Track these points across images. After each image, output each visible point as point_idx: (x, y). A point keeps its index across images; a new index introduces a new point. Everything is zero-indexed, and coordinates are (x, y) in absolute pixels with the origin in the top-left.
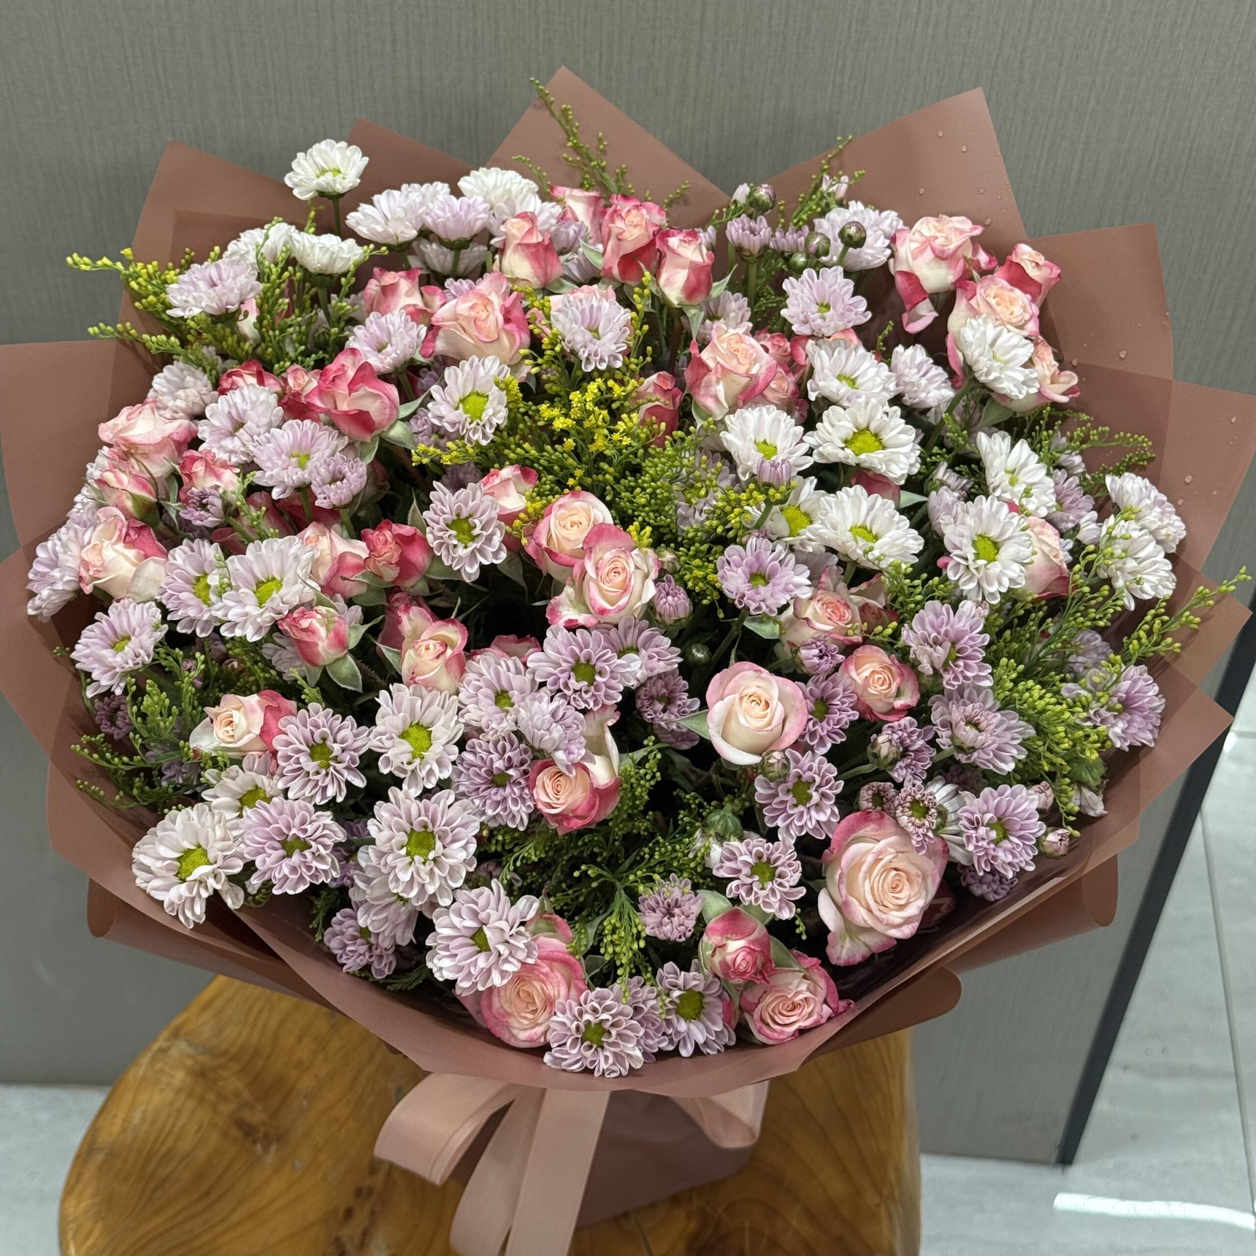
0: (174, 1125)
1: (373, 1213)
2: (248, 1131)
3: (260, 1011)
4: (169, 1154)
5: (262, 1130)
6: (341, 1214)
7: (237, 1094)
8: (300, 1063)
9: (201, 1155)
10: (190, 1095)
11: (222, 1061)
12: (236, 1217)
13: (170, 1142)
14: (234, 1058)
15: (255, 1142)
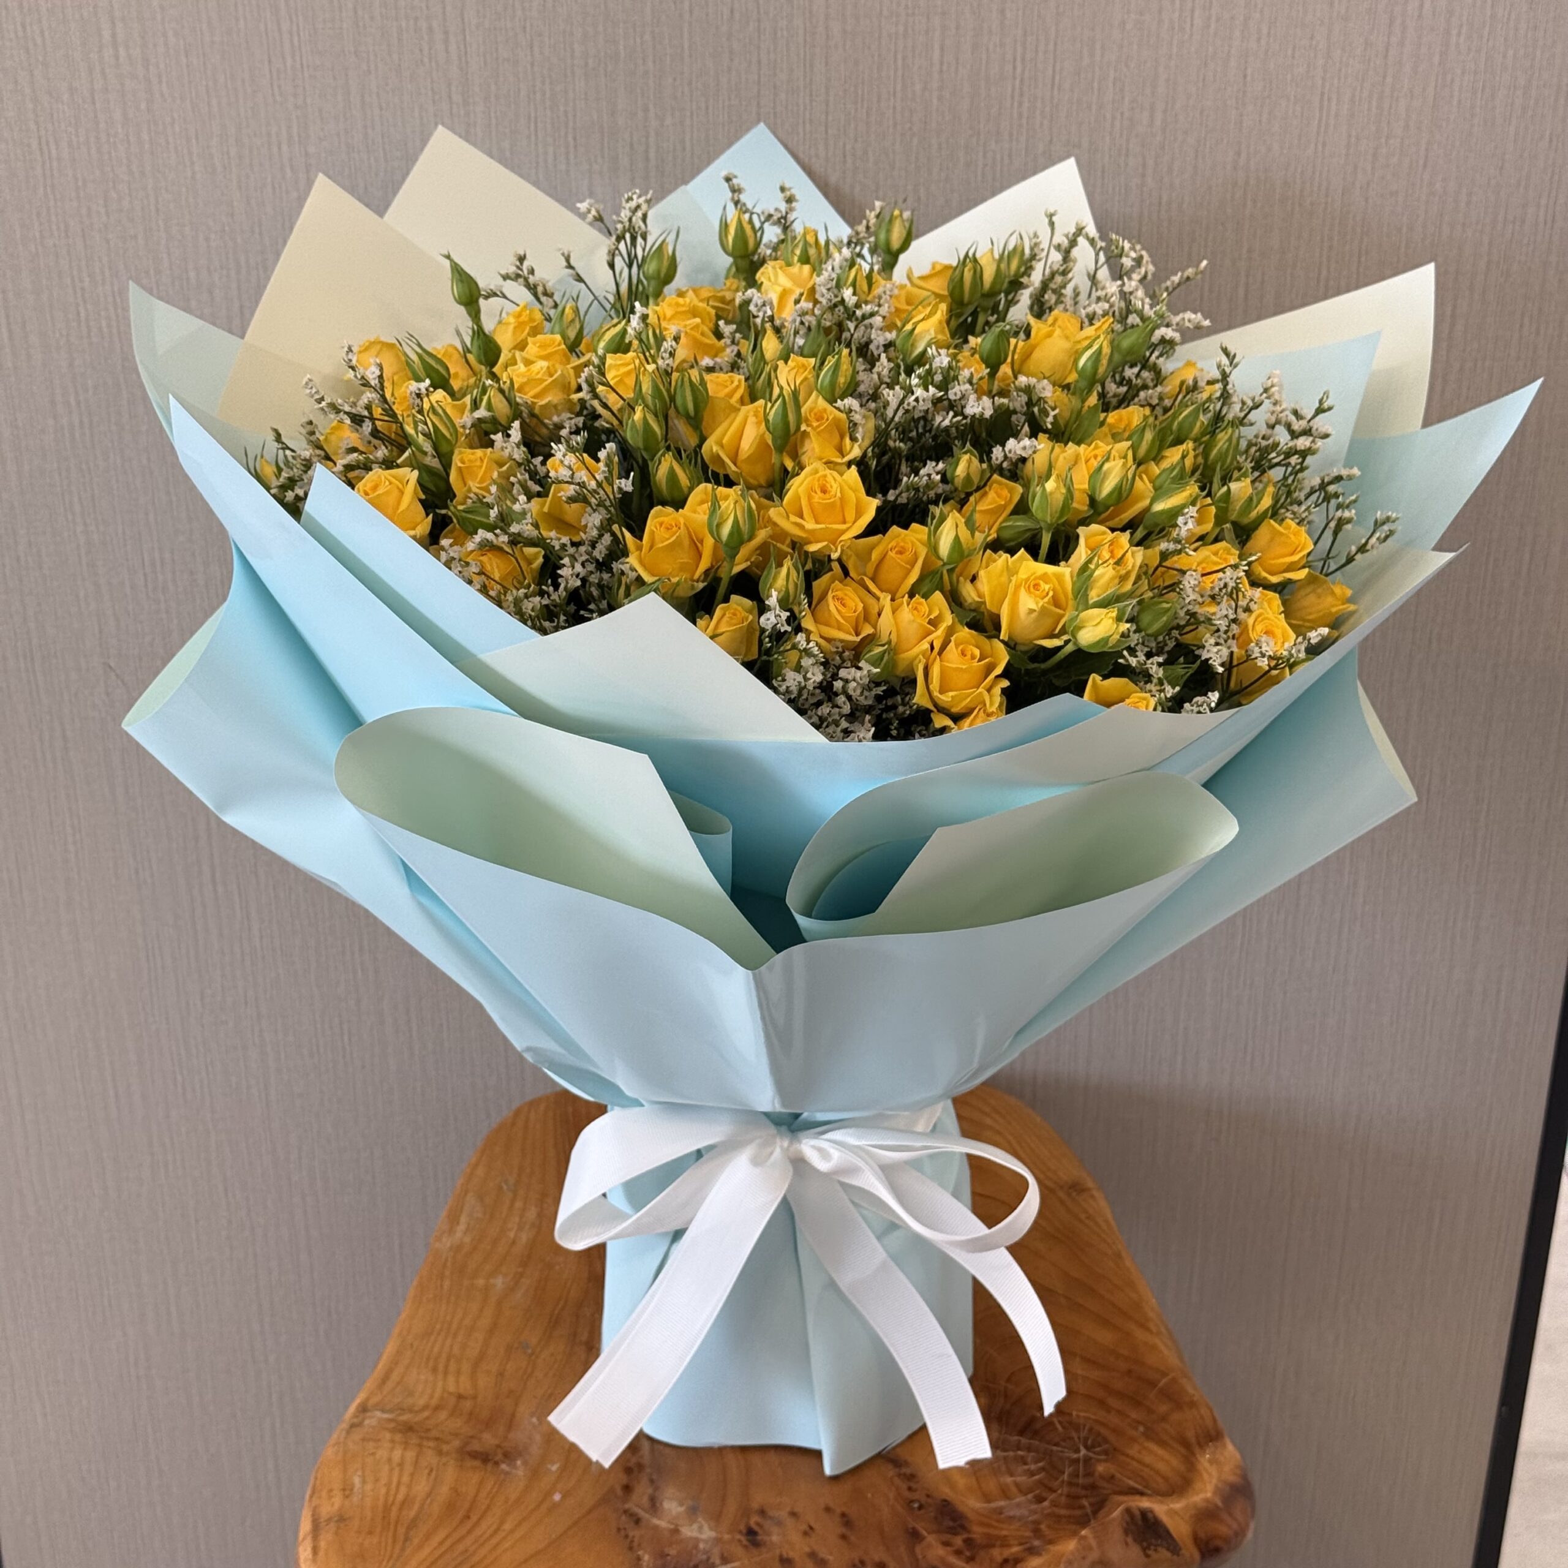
0: (400, 1476)
1: (652, 1481)
2: (485, 1458)
3: (446, 1367)
4: (406, 1502)
5: (499, 1451)
6: (619, 1492)
7: (456, 1435)
8: (511, 1392)
9: (444, 1490)
10: (405, 1449)
11: (426, 1414)
12: (507, 1526)
13: (403, 1490)
14: (437, 1408)
15: (497, 1463)
